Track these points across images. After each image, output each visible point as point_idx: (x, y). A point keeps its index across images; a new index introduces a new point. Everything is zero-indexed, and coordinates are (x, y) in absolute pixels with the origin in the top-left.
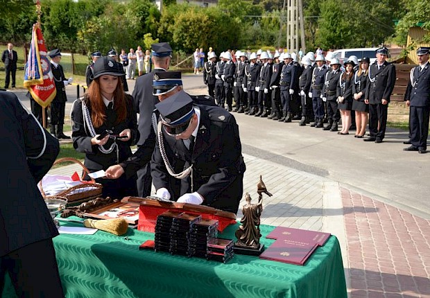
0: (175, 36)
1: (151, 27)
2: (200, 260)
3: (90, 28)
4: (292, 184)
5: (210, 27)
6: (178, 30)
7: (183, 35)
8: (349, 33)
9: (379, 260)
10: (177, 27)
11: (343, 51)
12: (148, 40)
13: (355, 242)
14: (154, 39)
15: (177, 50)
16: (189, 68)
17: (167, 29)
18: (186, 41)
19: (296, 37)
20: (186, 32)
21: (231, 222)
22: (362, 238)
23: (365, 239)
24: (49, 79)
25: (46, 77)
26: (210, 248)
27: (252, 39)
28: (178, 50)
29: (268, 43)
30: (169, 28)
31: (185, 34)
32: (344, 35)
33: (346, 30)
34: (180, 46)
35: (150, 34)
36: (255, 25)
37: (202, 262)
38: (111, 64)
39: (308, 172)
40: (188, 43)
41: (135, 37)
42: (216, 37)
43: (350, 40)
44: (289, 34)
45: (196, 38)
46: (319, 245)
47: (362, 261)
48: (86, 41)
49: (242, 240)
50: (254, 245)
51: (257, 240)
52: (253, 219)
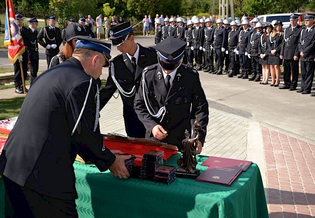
0: (128, 5)
2: (149, 182)
4: (222, 124)
6: (130, 0)
7: (135, 5)
8: (270, 1)
9: (292, 183)
11: (265, 16)
12: (106, 8)
13: (273, 169)
14: (111, 8)
15: (130, 17)
16: (140, 31)
18: (137, 9)
19: (227, 5)
20: (137, 2)
21: (174, 153)
22: (278, 166)
23: (281, 167)
26: (157, 173)
27: (190, 7)
28: (131, 16)
29: (204, 10)
31: (137, 4)
32: (265, 3)
34: (133, 13)
35: (108, 4)
37: (151, 183)
38: (79, 29)
39: (236, 114)
40: (139, 11)
41: (96, 6)
42: (161, 6)
43: (271, 7)
44: (221, 3)
45: (146, 7)
46: (243, 171)
47: (278, 184)
48: (56, 9)
49: (182, 167)
50: (191, 170)
51: (194, 167)
52: (191, 151)
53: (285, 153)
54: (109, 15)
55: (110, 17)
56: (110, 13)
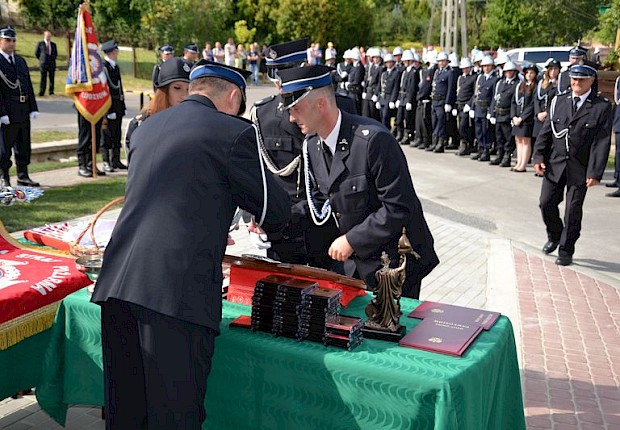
0: (279, 26)
1: (245, 12)
2: (314, 345)
3: (160, 11)
5: (330, 13)
6: (284, 17)
7: (291, 25)
8: (531, 24)
9: (567, 351)
10: (283, 12)
11: (522, 51)
12: (241, 30)
13: (532, 325)
14: (249, 29)
17: (268, 15)
18: (295, 32)
19: (455, 29)
20: (296, 20)
21: (360, 293)
22: (543, 321)
23: (547, 322)
24: (100, 83)
25: (96, 81)
26: (329, 329)
27: (389, 31)
29: (413, 37)
30: (272, 13)
31: (295, 23)
32: (523, 27)
33: (527, 20)
35: (243, 22)
36: (394, 11)
37: (317, 347)
38: (187, 68)
39: (467, 224)
40: (298, 36)
41: (224, 26)
43: (531, 35)
44: (445, 25)
45: (310, 28)
46: (484, 330)
47: (542, 353)
48: (153, 30)
49: (375, 319)
50: (391, 327)
51: (396, 319)
52: (391, 291)
53: (554, 296)
56: (247, 39)
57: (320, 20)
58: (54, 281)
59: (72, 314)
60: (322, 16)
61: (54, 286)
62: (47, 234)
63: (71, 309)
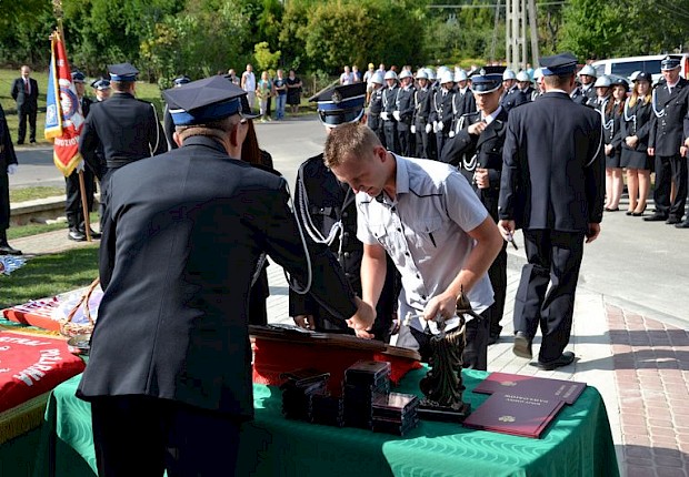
0: (308, 46)
1: (266, 31)
3: (163, 35)
5: (369, 27)
6: (313, 35)
7: (323, 44)
8: (619, 29)
9: (679, 430)
10: (313, 29)
11: (608, 63)
12: (262, 54)
13: (633, 399)
14: (272, 52)
15: (313, 70)
17: (294, 33)
18: (329, 53)
19: (523, 40)
20: (329, 38)
21: (413, 366)
22: (646, 393)
23: (652, 394)
26: (377, 411)
27: (443, 46)
28: (315, 70)
29: (473, 53)
30: (299, 30)
31: (328, 43)
32: (609, 33)
33: (614, 24)
34: (318, 62)
35: (265, 44)
36: (449, 21)
37: (363, 434)
40: (332, 57)
41: (240, 50)
43: (621, 42)
44: (511, 36)
45: (346, 48)
46: (566, 404)
47: (648, 434)
48: (155, 58)
49: (432, 398)
50: (453, 405)
51: (457, 395)
52: (450, 360)
54: (268, 68)
55: (270, 71)
56: (270, 64)
57: (359, 37)
58: (42, 368)
59: (64, 408)
60: (361, 32)
61: (42, 374)
62: (32, 312)
63: (63, 401)
